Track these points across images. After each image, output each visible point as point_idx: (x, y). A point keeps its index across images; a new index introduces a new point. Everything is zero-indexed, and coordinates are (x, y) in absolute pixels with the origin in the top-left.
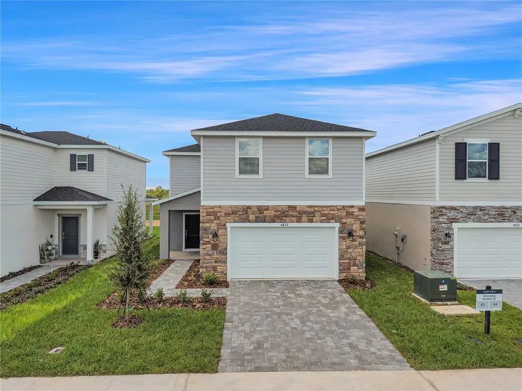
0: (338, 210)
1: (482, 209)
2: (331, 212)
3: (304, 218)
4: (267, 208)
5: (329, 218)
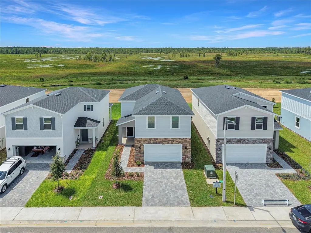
0: (182, 140)
1: (232, 139)
2: (180, 140)
3: (170, 142)
4: (157, 139)
5: (178, 142)
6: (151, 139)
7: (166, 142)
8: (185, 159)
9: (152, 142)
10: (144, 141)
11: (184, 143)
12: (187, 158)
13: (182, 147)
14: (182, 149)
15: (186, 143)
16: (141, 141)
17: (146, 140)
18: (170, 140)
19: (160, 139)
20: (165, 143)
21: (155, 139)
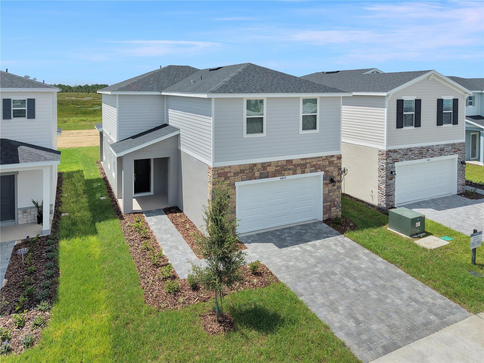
0: (323, 160)
1: (410, 150)
2: (318, 163)
3: (299, 170)
4: (269, 164)
5: (316, 168)
6: (255, 165)
7: (290, 169)
8: (330, 210)
9: (257, 174)
10: (236, 174)
11: (327, 169)
12: (334, 206)
13: (324, 179)
14: (324, 184)
15: (331, 169)
16: (229, 175)
17: (242, 171)
18: (299, 165)
19: (277, 163)
20: (289, 174)
21: (264, 166)
